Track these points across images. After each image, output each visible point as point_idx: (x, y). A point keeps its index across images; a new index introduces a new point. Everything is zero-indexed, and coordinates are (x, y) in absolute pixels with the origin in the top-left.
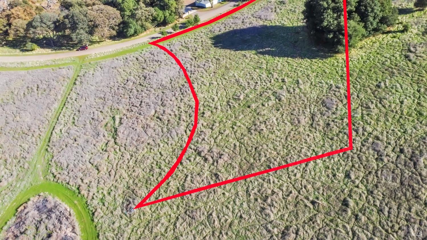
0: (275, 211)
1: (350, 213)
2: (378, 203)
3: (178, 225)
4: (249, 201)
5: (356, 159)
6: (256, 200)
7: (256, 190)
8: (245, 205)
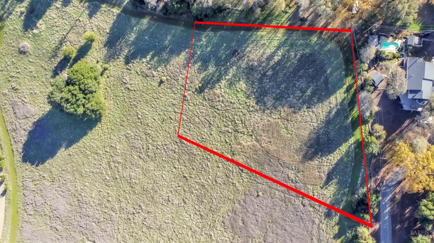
0: (175, 200)
1: (188, 178)
2: (191, 168)
3: (163, 235)
4: (167, 206)
5: (171, 160)
6: (168, 204)
7: (164, 202)
8: (168, 209)
